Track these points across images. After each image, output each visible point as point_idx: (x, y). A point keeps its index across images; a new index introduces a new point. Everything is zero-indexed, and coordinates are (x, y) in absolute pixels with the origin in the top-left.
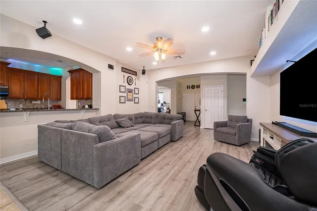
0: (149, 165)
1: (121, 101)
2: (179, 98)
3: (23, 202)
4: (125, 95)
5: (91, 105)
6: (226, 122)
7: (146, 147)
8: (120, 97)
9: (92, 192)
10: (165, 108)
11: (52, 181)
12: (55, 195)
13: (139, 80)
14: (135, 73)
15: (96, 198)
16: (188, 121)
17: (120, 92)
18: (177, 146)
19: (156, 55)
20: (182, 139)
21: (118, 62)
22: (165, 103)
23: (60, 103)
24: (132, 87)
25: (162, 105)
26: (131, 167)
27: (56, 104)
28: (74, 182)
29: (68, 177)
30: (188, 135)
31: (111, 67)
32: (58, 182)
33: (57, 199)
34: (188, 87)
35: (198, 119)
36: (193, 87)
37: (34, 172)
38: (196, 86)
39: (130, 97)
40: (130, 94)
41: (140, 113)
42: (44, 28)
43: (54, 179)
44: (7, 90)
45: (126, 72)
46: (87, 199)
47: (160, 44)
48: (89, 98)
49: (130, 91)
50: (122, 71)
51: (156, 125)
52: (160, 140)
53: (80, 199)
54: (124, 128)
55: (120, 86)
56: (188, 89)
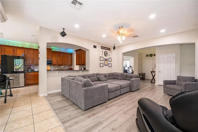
0: (113, 103)
1: (101, 66)
2: (140, 63)
3: (54, 110)
4: (103, 62)
5: (85, 68)
6: (175, 81)
7: (112, 93)
8: (100, 63)
9: (81, 111)
10: (130, 70)
11: (65, 104)
12: (66, 110)
13: (111, 53)
14: (109, 49)
15: (82, 115)
16: (147, 79)
17: (100, 60)
18: (133, 94)
19: (119, 38)
20: (138, 90)
21: (99, 43)
22: (130, 66)
23: (72, 67)
24: (107, 57)
25: (128, 68)
26: (102, 103)
27: (70, 67)
28: (74, 105)
29: (72, 103)
30: (144, 88)
31: (95, 47)
32: (68, 104)
33: (66, 111)
34: (147, 56)
35: (153, 78)
36: (151, 55)
37: (60, 98)
38: (153, 54)
39: (106, 63)
40: (106, 62)
41: (112, 73)
42: (63, 32)
43: (66, 103)
44: (51, 61)
45: (104, 49)
46: (78, 114)
47: (121, 31)
48: (84, 64)
49: (106, 60)
50: (101, 48)
51: (121, 81)
52: (122, 89)
53: (75, 113)
54: (101, 81)
55: (100, 57)
56: (147, 57)
